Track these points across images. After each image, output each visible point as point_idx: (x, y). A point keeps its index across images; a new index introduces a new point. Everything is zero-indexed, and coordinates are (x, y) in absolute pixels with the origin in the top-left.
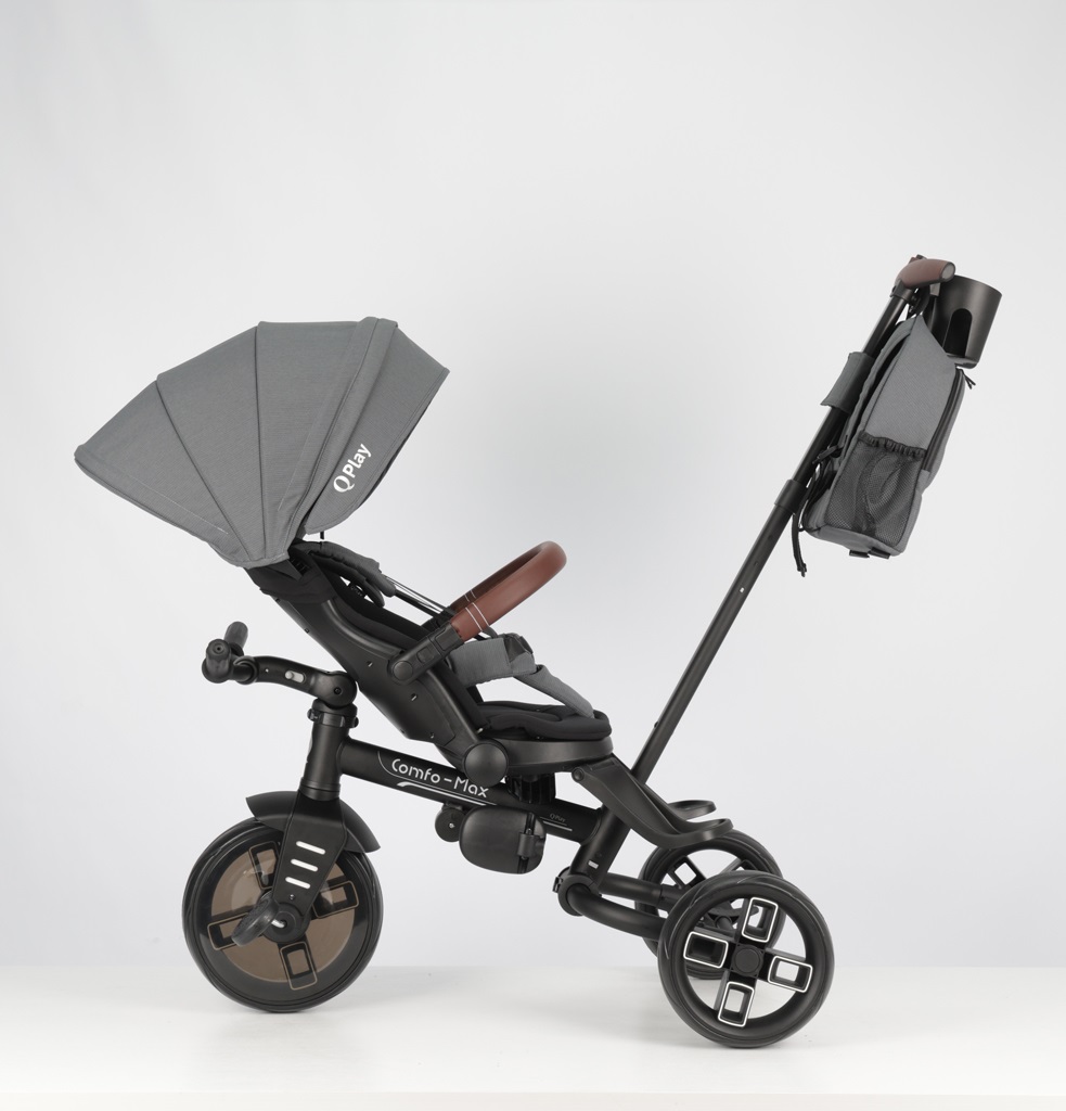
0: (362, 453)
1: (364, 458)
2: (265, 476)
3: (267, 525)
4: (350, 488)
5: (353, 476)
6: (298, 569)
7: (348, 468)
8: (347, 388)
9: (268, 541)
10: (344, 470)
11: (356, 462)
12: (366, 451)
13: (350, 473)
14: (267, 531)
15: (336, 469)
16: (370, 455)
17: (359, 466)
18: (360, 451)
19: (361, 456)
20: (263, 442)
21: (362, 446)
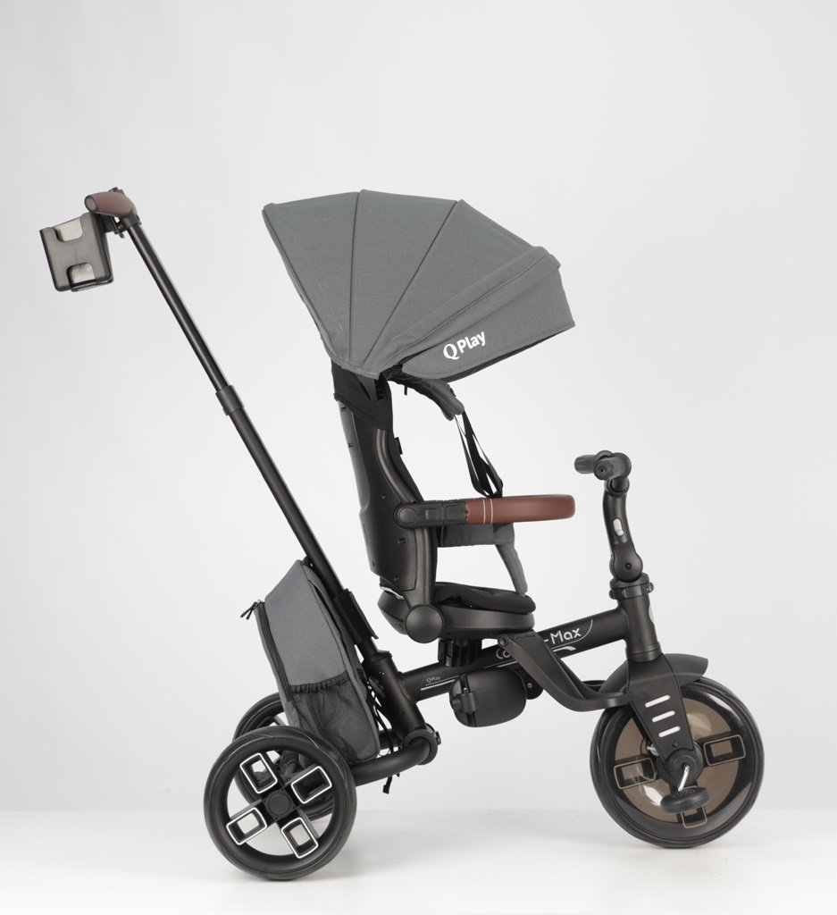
0: (479, 339)
1: (478, 343)
2: (398, 308)
3: (377, 345)
4: (454, 358)
5: (462, 351)
6: (378, 393)
7: (463, 343)
8: (499, 285)
9: (370, 356)
10: (459, 343)
11: (471, 342)
12: (483, 339)
13: (461, 348)
14: (375, 349)
15: (454, 338)
16: (483, 344)
17: (471, 347)
18: (478, 336)
19: (477, 340)
20: (413, 282)
21: (483, 333)
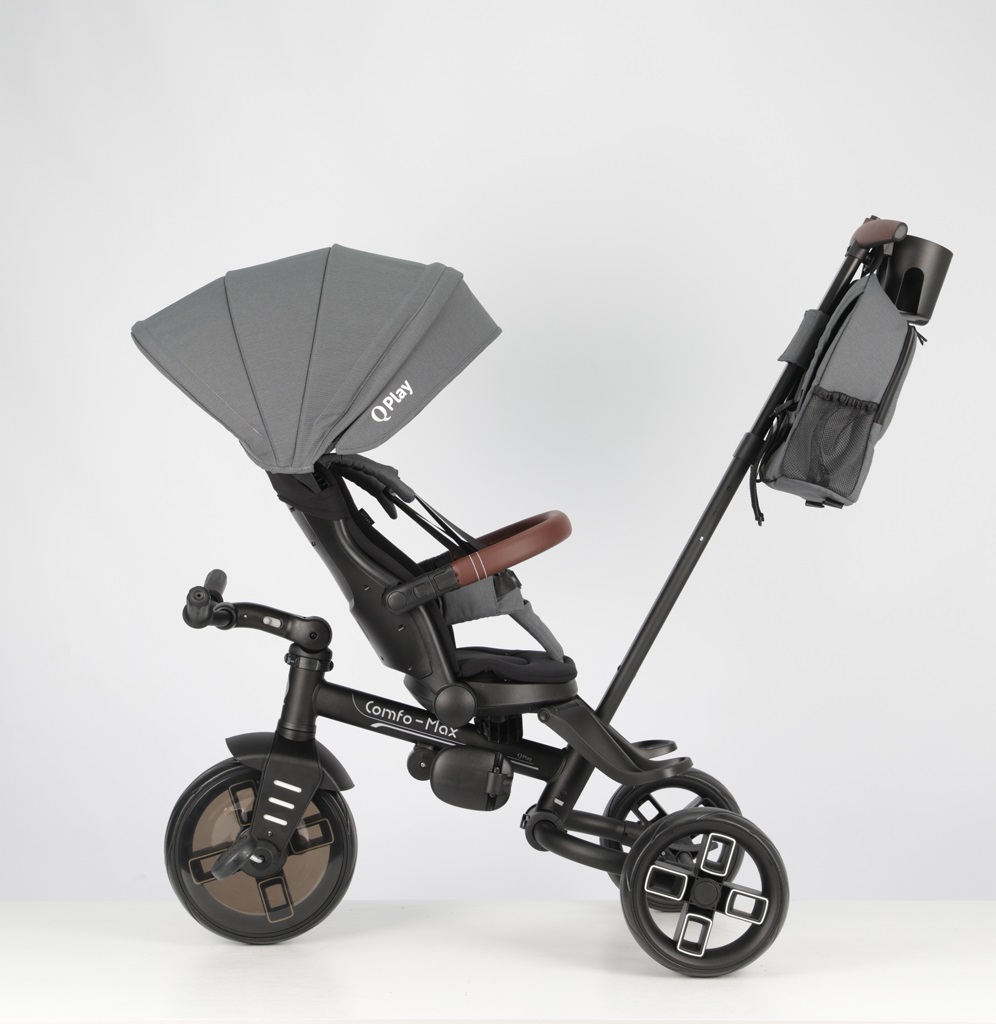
0: (405, 389)
1: (405, 394)
2: (308, 390)
3: (300, 437)
4: (386, 419)
5: (392, 409)
7: (389, 401)
9: (297, 451)
10: (385, 402)
11: (397, 396)
12: (409, 388)
13: (389, 406)
14: (299, 443)
15: (377, 399)
16: (411, 393)
17: (399, 401)
18: (403, 386)
19: (403, 392)
20: (314, 357)
21: (406, 382)
